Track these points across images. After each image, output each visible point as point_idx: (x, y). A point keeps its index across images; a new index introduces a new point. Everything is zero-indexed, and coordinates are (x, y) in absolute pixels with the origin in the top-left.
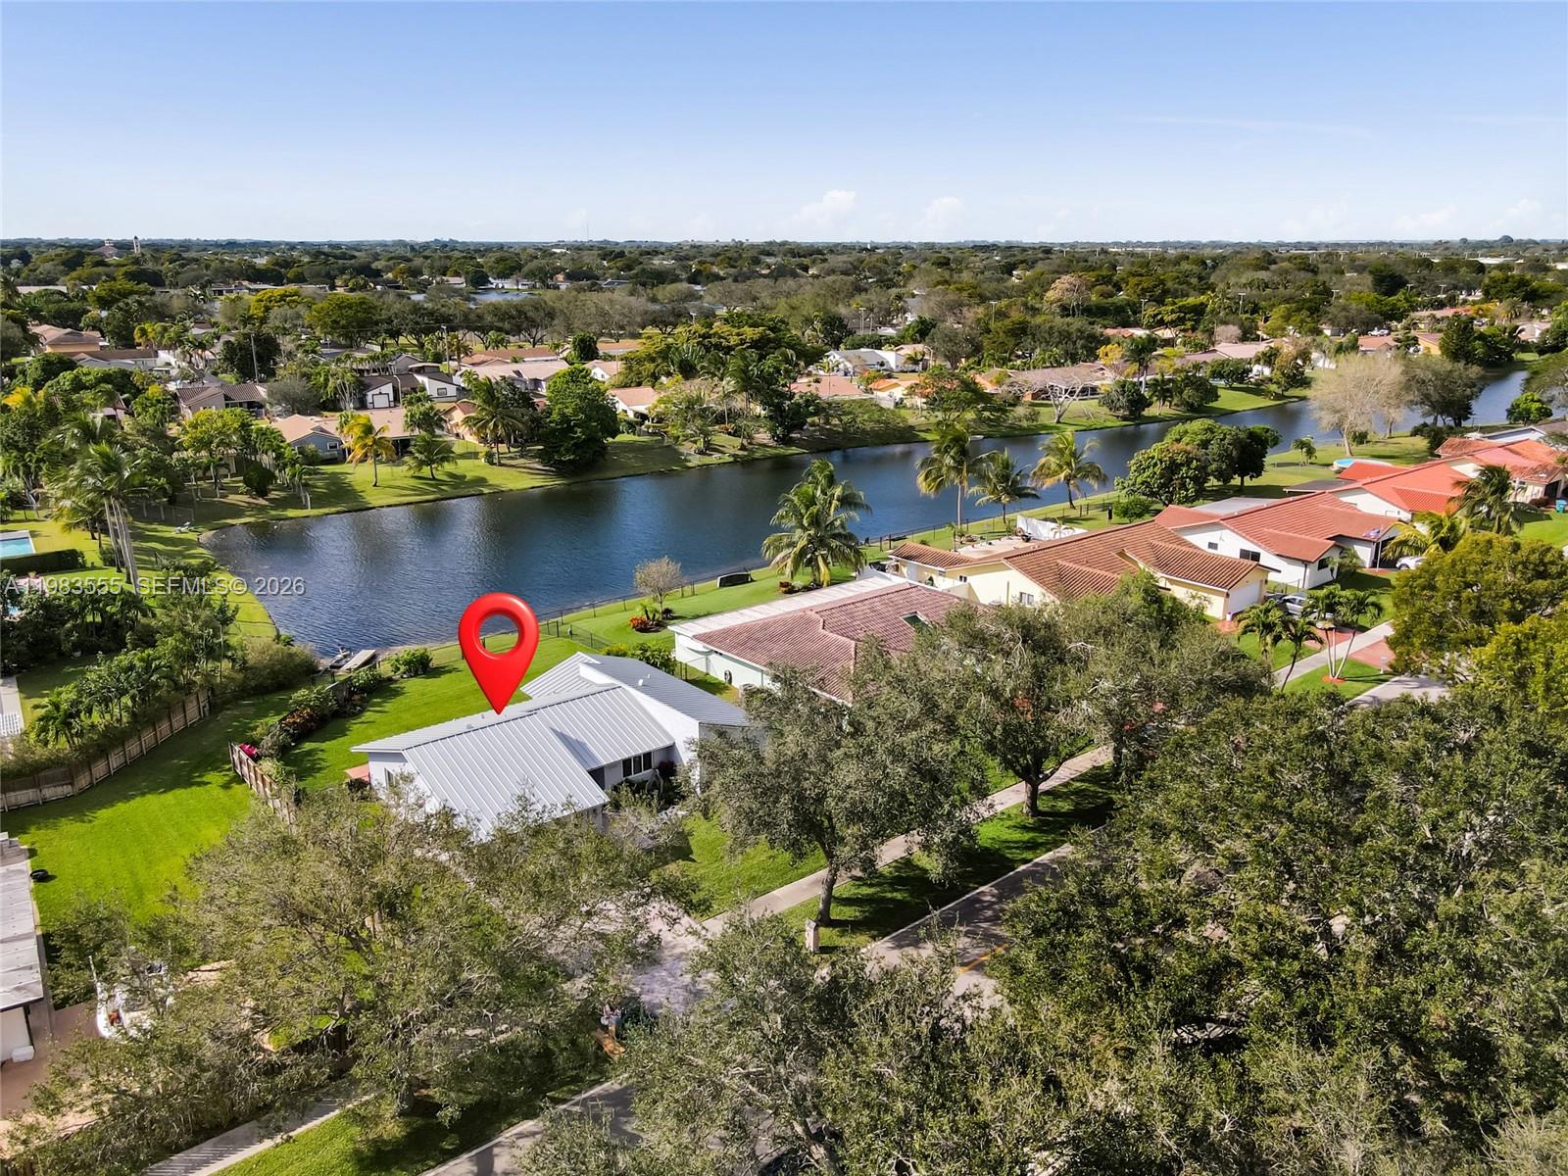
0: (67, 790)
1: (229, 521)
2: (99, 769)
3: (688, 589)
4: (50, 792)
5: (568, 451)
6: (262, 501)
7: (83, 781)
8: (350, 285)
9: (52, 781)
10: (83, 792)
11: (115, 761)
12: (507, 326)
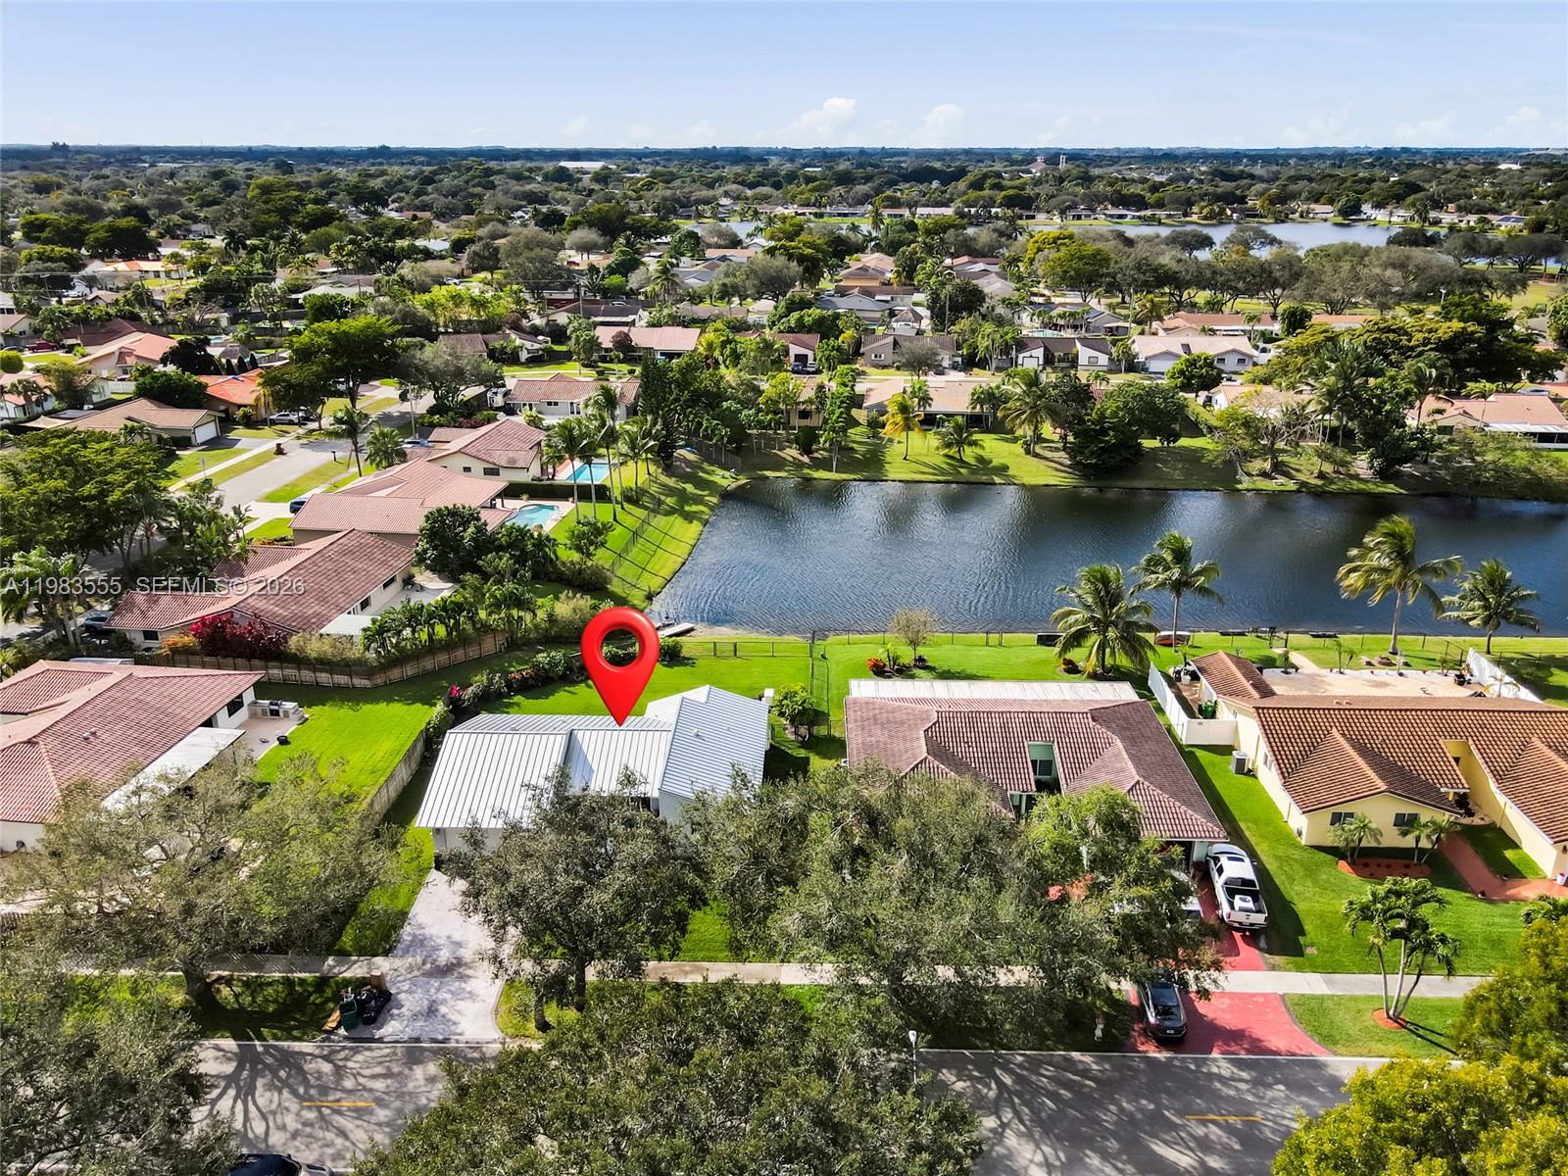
0: (366, 683)
1: (768, 473)
2: (395, 674)
3: (994, 637)
4: (359, 682)
5: (1092, 453)
6: (806, 459)
7: (379, 680)
8: (1205, 211)
9: (359, 675)
10: (377, 687)
11: (410, 670)
12: (1241, 285)
